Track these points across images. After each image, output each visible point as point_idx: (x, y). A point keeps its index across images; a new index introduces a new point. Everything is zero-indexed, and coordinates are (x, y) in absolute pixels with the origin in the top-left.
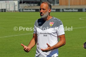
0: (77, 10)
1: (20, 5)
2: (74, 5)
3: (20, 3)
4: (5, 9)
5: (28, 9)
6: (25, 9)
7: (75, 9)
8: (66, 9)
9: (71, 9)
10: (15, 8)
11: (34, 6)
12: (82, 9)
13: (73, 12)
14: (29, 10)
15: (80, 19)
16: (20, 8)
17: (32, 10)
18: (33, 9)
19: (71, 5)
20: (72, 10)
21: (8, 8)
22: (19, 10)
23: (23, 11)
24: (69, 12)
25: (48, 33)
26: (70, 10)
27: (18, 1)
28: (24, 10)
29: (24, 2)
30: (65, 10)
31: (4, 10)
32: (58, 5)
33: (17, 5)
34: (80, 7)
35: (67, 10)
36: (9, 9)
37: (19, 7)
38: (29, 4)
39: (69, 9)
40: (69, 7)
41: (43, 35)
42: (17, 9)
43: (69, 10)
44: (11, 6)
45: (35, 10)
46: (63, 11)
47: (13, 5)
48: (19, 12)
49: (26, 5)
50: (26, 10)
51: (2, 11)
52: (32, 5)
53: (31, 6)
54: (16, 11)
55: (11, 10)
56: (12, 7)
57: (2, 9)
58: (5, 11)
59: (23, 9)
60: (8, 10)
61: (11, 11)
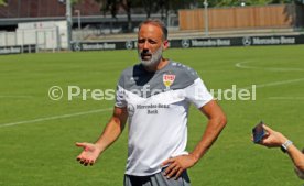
0: (228, 43)
1: (74, 33)
2: (220, 28)
3: (74, 26)
4: (33, 46)
5: (94, 44)
6: (89, 44)
7: (222, 39)
8: (199, 40)
9: (212, 39)
10: (59, 42)
11: (112, 33)
12: (241, 39)
13: (216, 46)
14: (98, 47)
15: (238, 65)
16: (74, 40)
17: (106, 46)
18: (109, 43)
19: (210, 29)
20: (214, 43)
21: (41, 41)
22: (72, 47)
23: (82, 50)
24: (207, 46)
25: (160, 106)
26: (210, 43)
27: (69, 23)
28: (85, 47)
29: (83, 25)
30: (195, 43)
31: (30, 49)
32: (177, 28)
33: (66, 33)
34: (234, 34)
35: (201, 43)
36: (45, 44)
37: (70, 38)
38: (98, 28)
39: (206, 40)
40: (206, 34)
41: (145, 110)
42: (65, 44)
43: (205, 43)
44: (49, 36)
45: (113, 46)
46: (191, 46)
47: (55, 33)
48: (71, 51)
49: (89, 32)
50: (90, 47)
51: (26, 51)
52: (107, 31)
53: (102, 34)
54: (62, 50)
55: (49, 47)
56: (53, 38)
57: (26, 46)
58: (33, 51)
59: (81, 44)
60: (43, 47)
61: (50, 50)
